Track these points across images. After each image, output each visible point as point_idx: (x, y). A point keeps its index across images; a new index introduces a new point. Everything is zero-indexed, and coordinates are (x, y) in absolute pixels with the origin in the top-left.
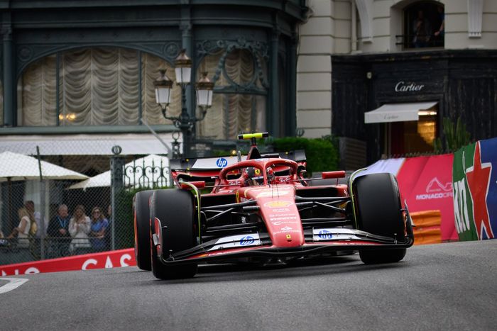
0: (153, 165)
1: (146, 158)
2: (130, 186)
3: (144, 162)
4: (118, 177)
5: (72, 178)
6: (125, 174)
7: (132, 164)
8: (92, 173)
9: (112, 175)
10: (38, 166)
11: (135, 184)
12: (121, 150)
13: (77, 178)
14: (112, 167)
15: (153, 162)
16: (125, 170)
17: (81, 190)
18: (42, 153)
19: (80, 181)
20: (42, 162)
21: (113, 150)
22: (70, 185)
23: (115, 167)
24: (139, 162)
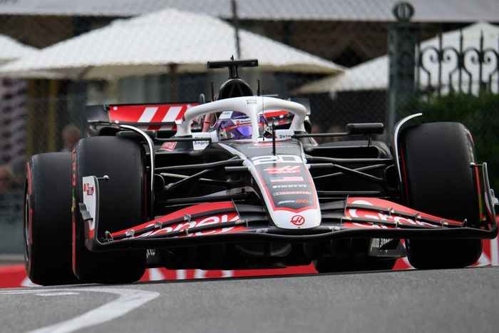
0: (482, 45)
1: (467, 32)
2: (430, 89)
3: (462, 39)
4: (405, 69)
5: (307, 70)
6: (421, 64)
7: (435, 42)
8: (351, 59)
9: (391, 66)
10: (233, 41)
11: (440, 86)
12: (412, 11)
13: (316, 70)
14: (392, 48)
15: (482, 40)
16: (421, 55)
17: (325, 95)
18: (242, 14)
19: (321, 76)
20: (244, 35)
21: (395, 12)
22: (299, 85)
23: (399, 46)
24: (451, 39)
